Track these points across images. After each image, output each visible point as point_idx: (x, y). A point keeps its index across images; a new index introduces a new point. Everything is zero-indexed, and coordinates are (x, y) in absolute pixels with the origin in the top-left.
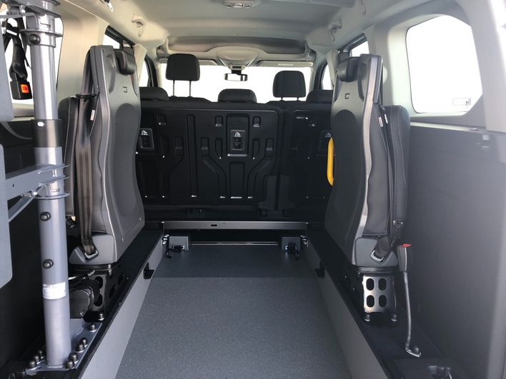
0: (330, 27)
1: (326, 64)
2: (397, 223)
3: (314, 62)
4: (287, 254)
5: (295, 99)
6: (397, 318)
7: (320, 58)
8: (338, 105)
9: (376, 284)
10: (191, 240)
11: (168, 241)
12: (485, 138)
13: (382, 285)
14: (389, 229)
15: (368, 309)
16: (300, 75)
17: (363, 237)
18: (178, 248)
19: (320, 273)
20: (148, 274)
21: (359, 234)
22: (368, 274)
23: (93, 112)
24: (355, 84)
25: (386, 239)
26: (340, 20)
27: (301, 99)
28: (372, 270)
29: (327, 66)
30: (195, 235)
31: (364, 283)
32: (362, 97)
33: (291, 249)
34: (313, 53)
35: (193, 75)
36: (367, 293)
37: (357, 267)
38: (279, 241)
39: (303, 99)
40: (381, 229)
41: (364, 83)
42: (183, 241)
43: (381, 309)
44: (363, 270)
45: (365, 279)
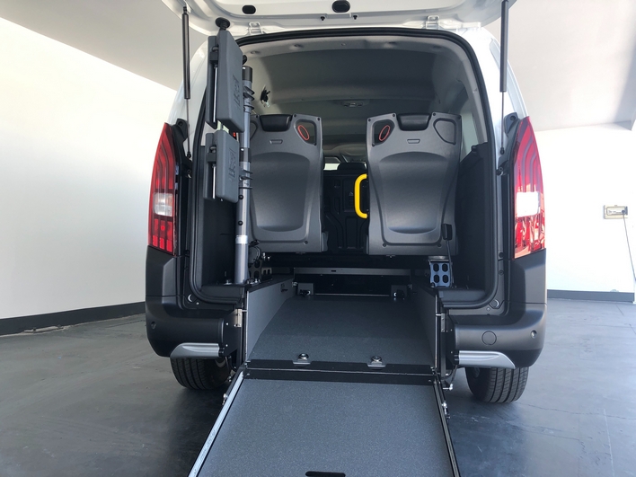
4: (395, 299)
9: (440, 268)
11: (297, 287)
15: (434, 283)
18: (306, 292)
31: (432, 266)
33: (399, 295)
36: (433, 273)
43: (445, 284)
44: (431, 258)
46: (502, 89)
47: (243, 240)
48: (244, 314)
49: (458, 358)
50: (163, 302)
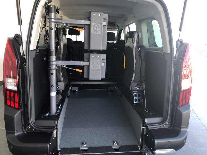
0: (124, 19)
1: (122, 30)
2: (143, 78)
3: (118, 29)
4: (110, 92)
5: (112, 42)
6: (143, 104)
7: (120, 28)
8: (127, 44)
9: (137, 95)
10: (79, 88)
11: (71, 88)
12: (162, 54)
13: (139, 96)
14: (140, 80)
15: (135, 102)
16: (114, 34)
17: (133, 82)
18: (75, 91)
19: (121, 96)
20: (68, 97)
21: (132, 81)
22: (135, 92)
23: (59, 46)
24: (131, 39)
25: (140, 83)
26: (127, 17)
27: (114, 42)
28: (136, 91)
29: (123, 31)
30: (80, 86)
31: (134, 95)
32: (133, 43)
33: (112, 91)
34: (118, 26)
35: (78, 33)
36: (135, 98)
37: (132, 91)
38: (108, 89)
39: (115, 42)
40: (138, 80)
41: (134, 39)
42: (76, 89)
43: (139, 103)
44: (134, 91)
45: (134, 94)
46: (180, 30)
47: (53, 94)
48: (57, 131)
49: (155, 152)
50: (16, 134)
